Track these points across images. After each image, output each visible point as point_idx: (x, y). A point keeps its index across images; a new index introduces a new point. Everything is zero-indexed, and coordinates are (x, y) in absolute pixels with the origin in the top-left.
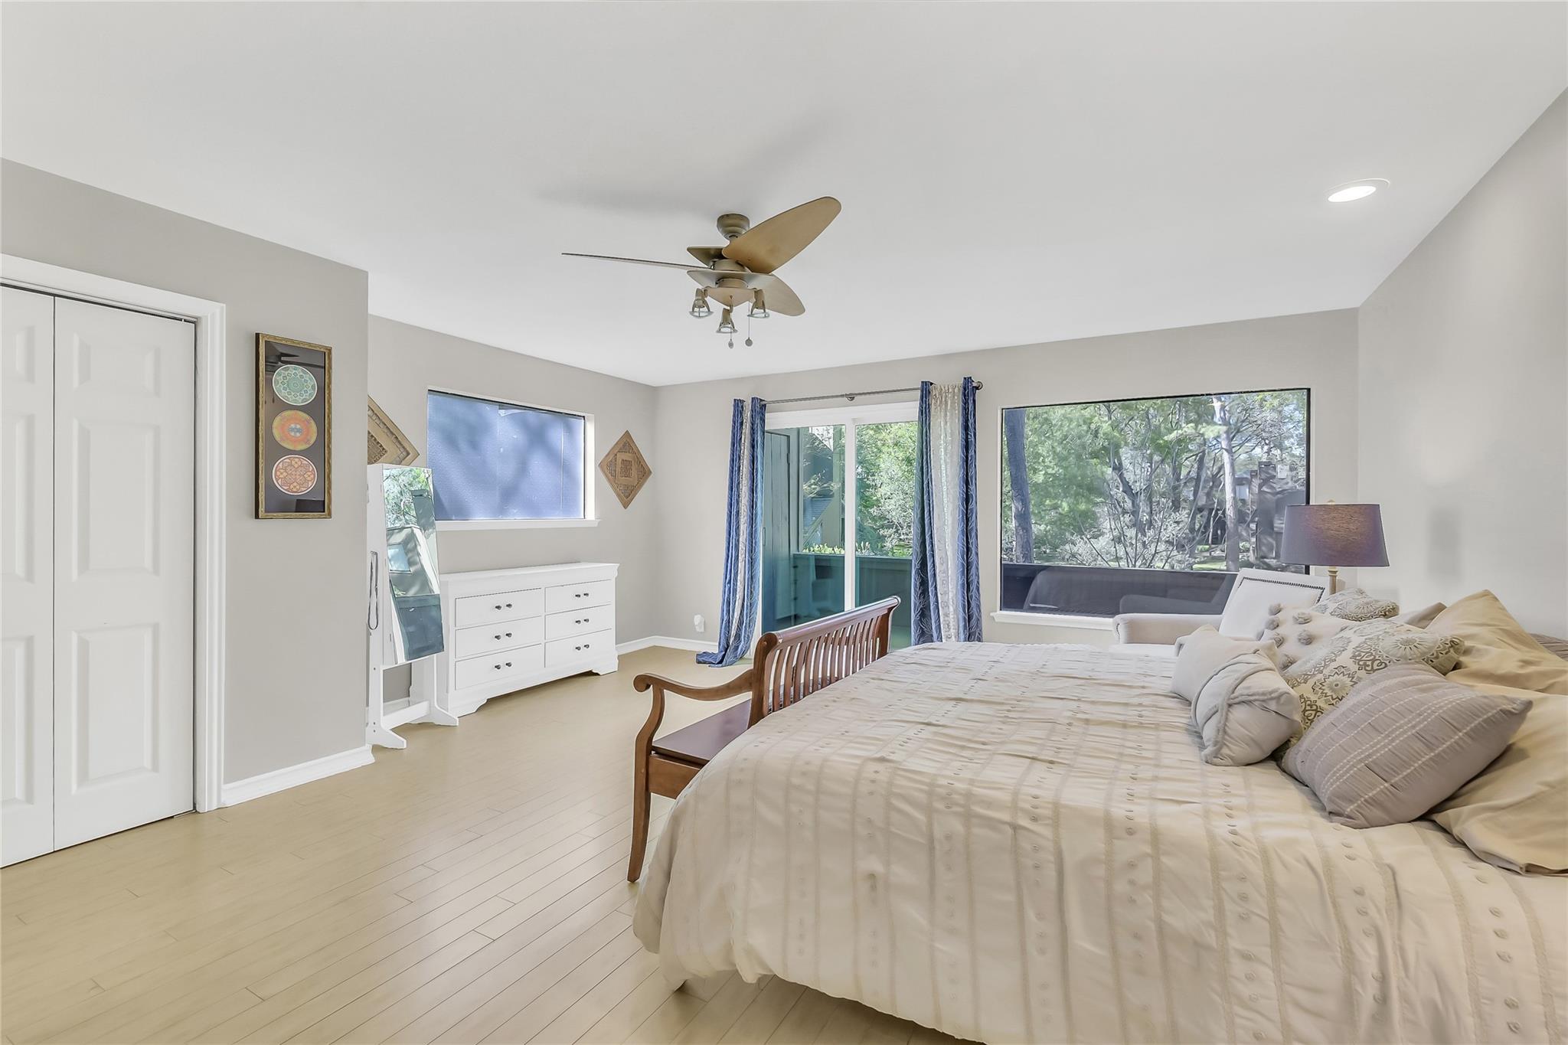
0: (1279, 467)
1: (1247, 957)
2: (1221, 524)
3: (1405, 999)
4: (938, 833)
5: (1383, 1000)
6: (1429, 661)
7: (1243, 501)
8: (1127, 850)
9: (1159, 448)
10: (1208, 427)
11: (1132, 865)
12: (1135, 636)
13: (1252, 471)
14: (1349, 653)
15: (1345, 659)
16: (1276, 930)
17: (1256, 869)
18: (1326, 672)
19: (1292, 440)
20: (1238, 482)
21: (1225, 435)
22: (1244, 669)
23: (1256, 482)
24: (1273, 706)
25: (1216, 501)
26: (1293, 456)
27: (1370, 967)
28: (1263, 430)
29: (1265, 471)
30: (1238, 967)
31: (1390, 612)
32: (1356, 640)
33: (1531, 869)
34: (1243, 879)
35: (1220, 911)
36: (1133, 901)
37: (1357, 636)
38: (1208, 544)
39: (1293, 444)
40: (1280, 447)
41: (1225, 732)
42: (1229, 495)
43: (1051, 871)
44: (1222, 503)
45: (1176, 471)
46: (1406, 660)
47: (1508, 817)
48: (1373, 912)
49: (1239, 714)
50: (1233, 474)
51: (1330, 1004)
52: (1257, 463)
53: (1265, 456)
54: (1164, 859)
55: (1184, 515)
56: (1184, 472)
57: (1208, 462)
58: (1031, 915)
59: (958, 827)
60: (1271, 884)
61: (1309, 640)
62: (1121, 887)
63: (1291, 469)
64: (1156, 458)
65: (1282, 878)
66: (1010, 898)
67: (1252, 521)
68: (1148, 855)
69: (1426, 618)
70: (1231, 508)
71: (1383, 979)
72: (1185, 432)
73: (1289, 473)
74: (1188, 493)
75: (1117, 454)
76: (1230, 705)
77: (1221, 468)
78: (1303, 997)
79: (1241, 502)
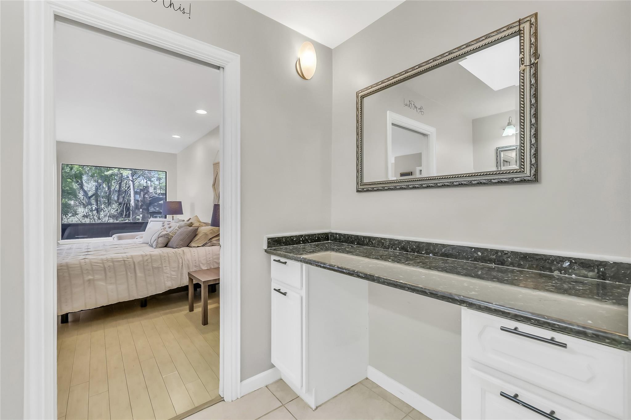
0: (150, 188)
1: (165, 267)
2: (128, 209)
3: (185, 264)
4: (106, 266)
5: (182, 266)
6: (188, 226)
7: (138, 201)
8: (146, 258)
9: (101, 177)
10: (124, 171)
11: (147, 260)
12: (120, 238)
13: (140, 189)
14: (177, 227)
15: (177, 228)
16: (169, 261)
17: (166, 255)
18: (174, 230)
19: (154, 178)
20: (136, 193)
21: (131, 175)
22: (160, 232)
23: (142, 193)
24: (166, 236)
25: (126, 200)
26: (155, 184)
27: (181, 262)
28: (145, 174)
29: (145, 189)
30: (164, 268)
31: (184, 221)
32: (178, 225)
33: (198, 247)
34: (164, 257)
35: (161, 262)
36: (148, 265)
37: (178, 224)
38: (123, 218)
39: (155, 180)
40: (150, 180)
41: (158, 243)
42: (132, 198)
43: (133, 266)
44: (129, 201)
45: (109, 188)
46: (185, 226)
47: (196, 242)
48: (181, 256)
49: (160, 239)
50: (134, 190)
51: (176, 269)
52: (142, 186)
53: (145, 183)
54: (152, 258)
55: (115, 206)
56: (113, 188)
57: (123, 185)
58: (129, 274)
59: (111, 264)
60: (168, 256)
61: (170, 227)
62: (146, 264)
63: (154, 189)
64: (100, 181)
65: (170, 255)
66: (125, 273)
67: (141, 208)
68: (149, 258)
69: (188, 221)
70: (133, 203)
71: (182, 263)
72: (114, 172)
73: (154, 191)
74: (115, 197)
75: (81, 178)
76: (158, 238)
77: (129, 187)
78: (173, 269)
79: (136, 201)
